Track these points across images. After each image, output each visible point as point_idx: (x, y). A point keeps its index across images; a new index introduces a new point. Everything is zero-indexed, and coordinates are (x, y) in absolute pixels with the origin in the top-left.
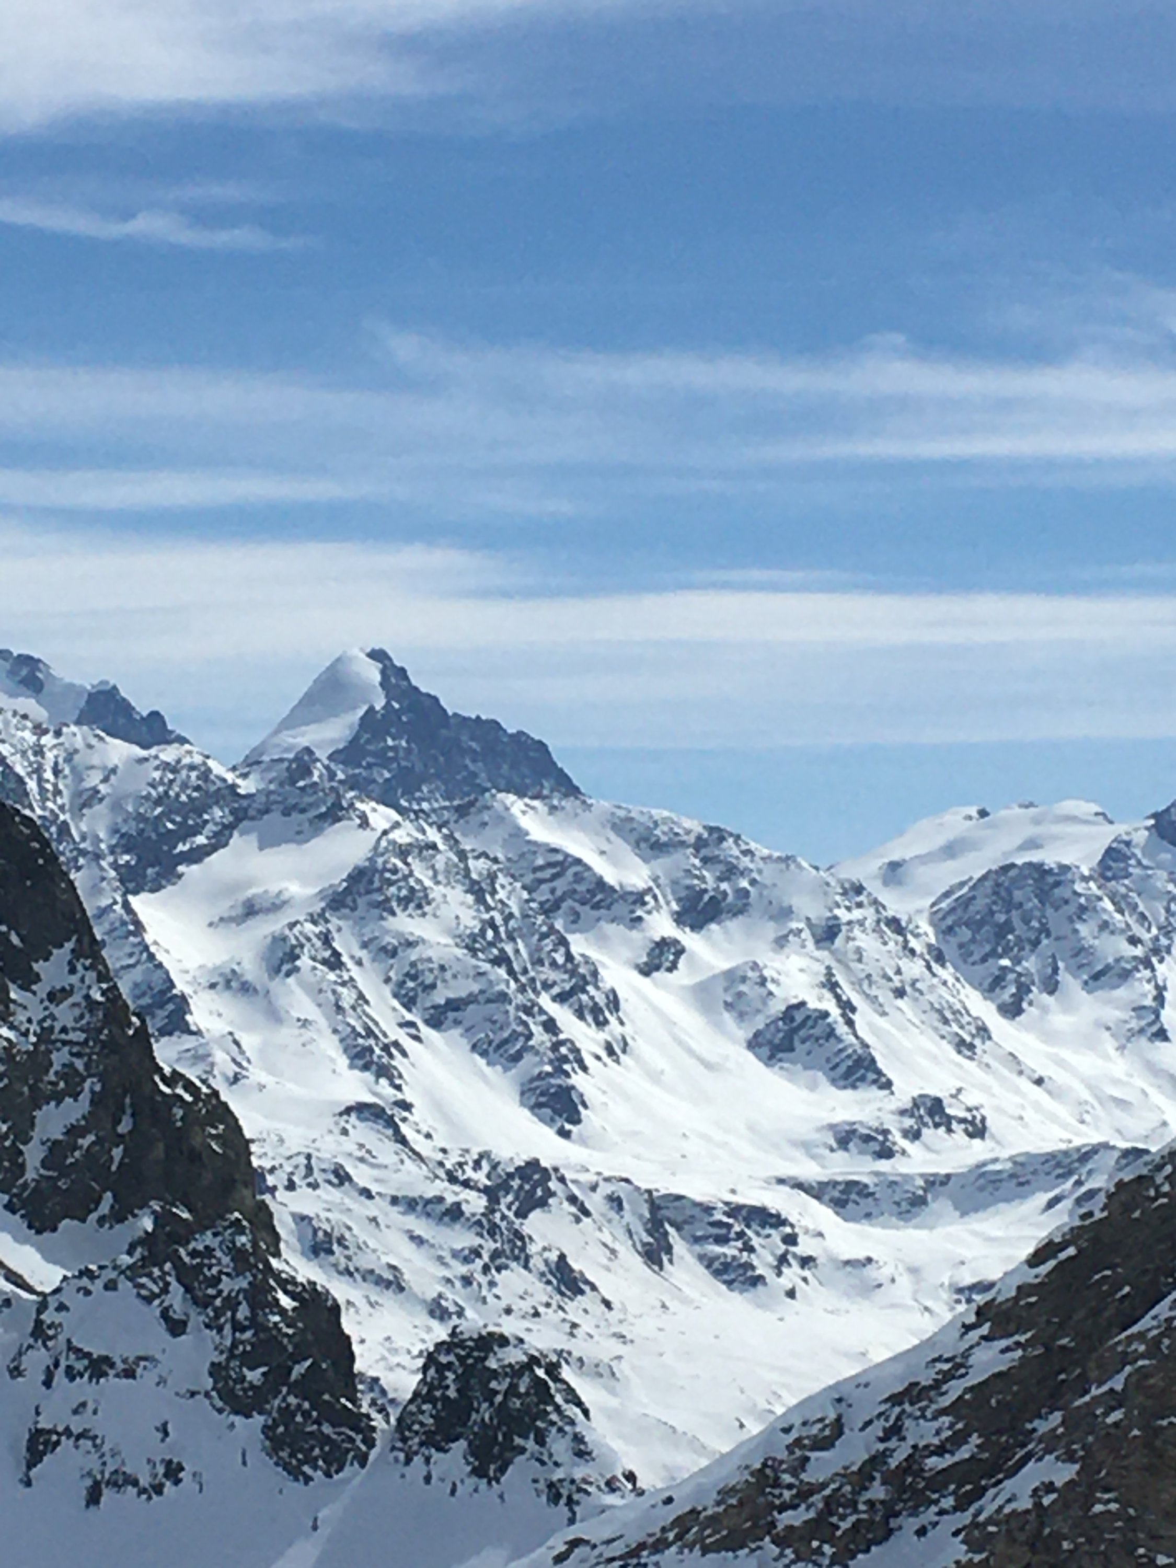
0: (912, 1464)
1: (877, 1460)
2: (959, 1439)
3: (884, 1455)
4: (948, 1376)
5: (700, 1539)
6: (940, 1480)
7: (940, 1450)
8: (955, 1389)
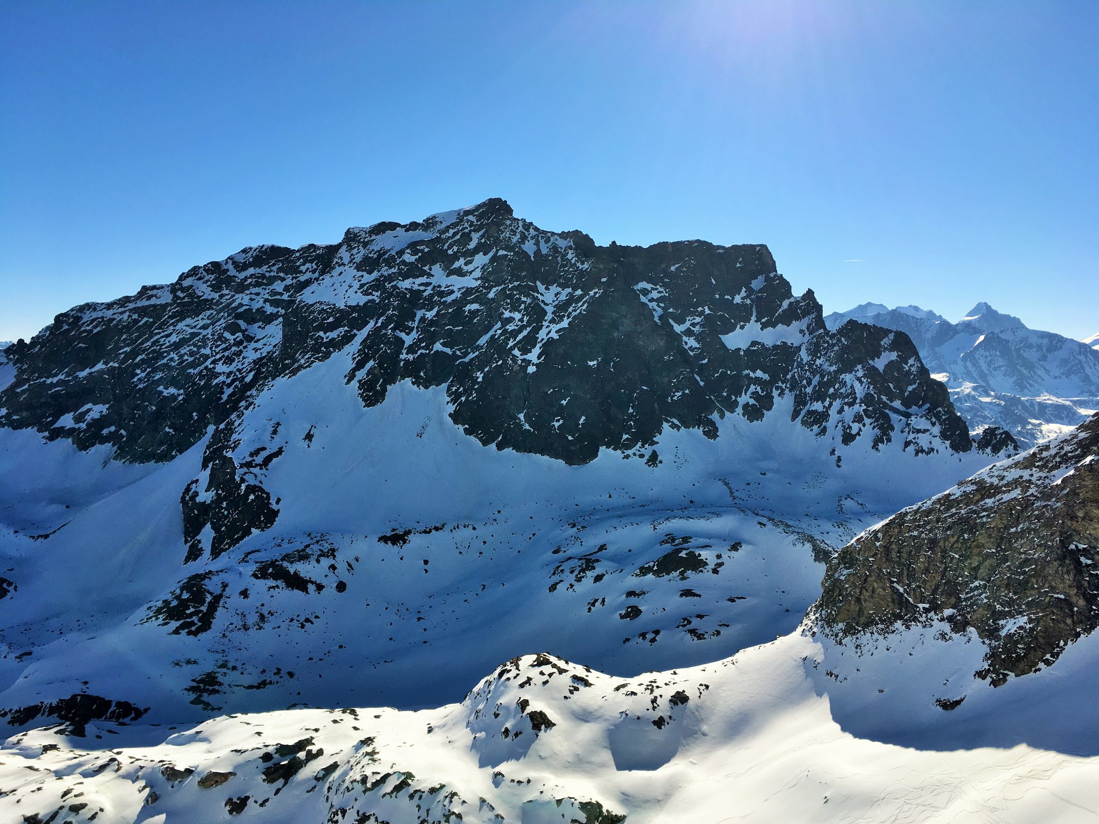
5: (1019, 467)
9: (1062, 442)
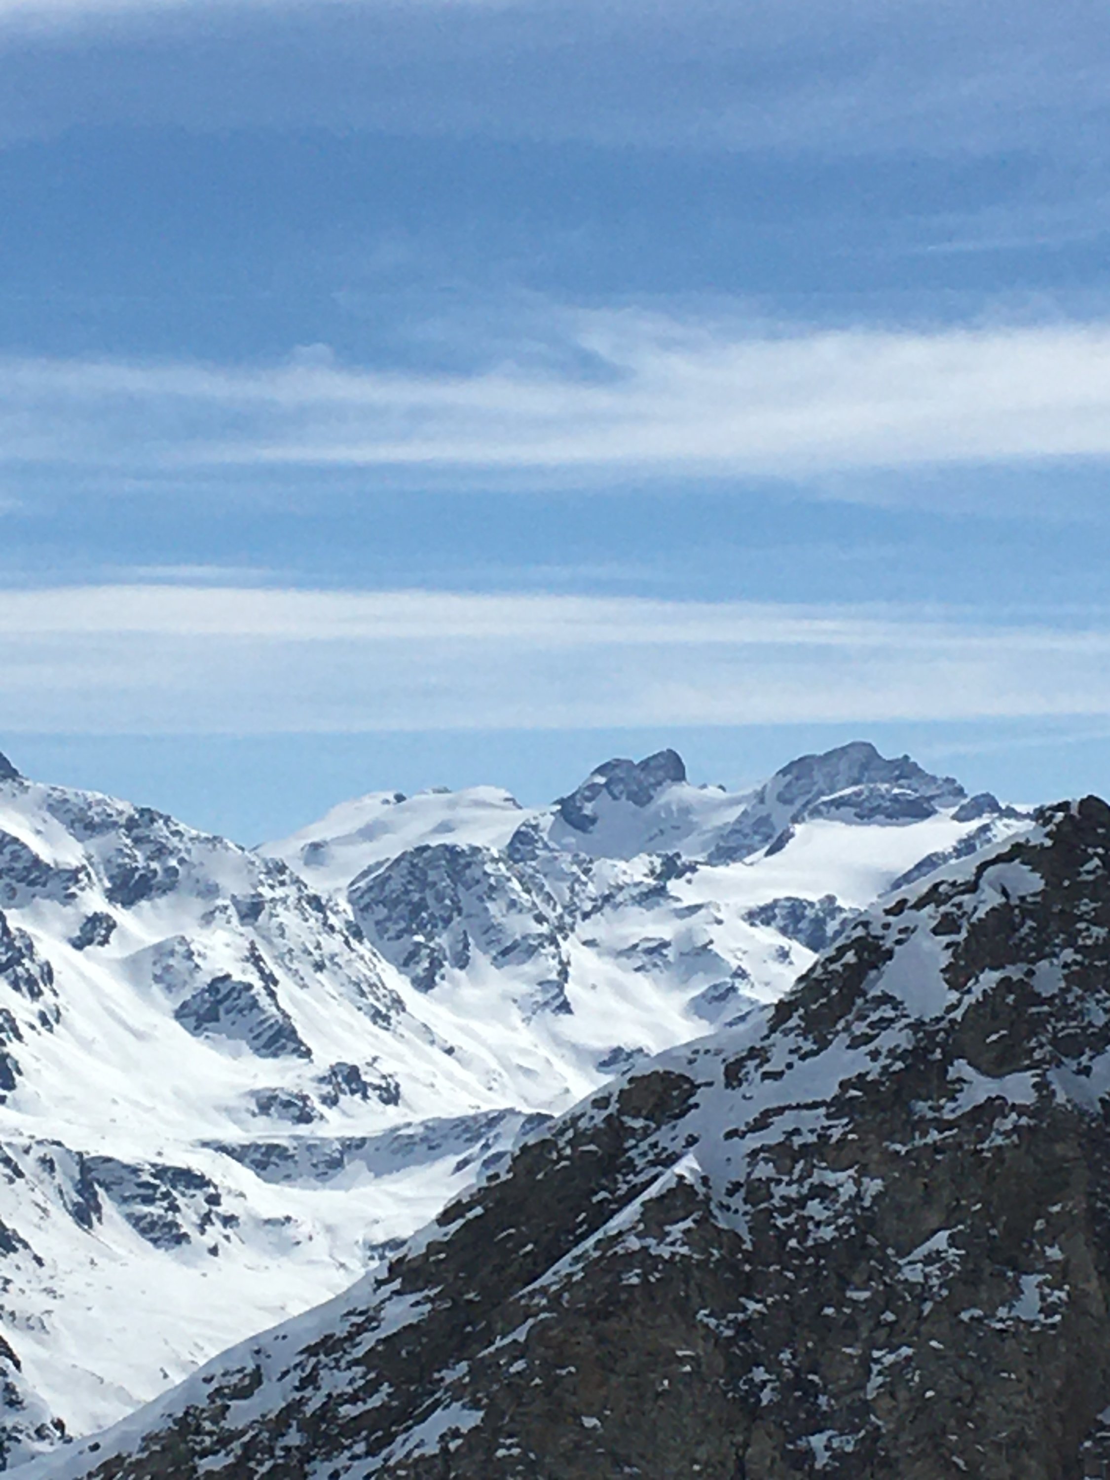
0: (326, 1412)
1: (293, 1409)
2: (371, 1388)
3: (300, 1403)
4: (360, 1329)
6: (353, 1426)
7: (353, 1399)
8: (368, 1341)
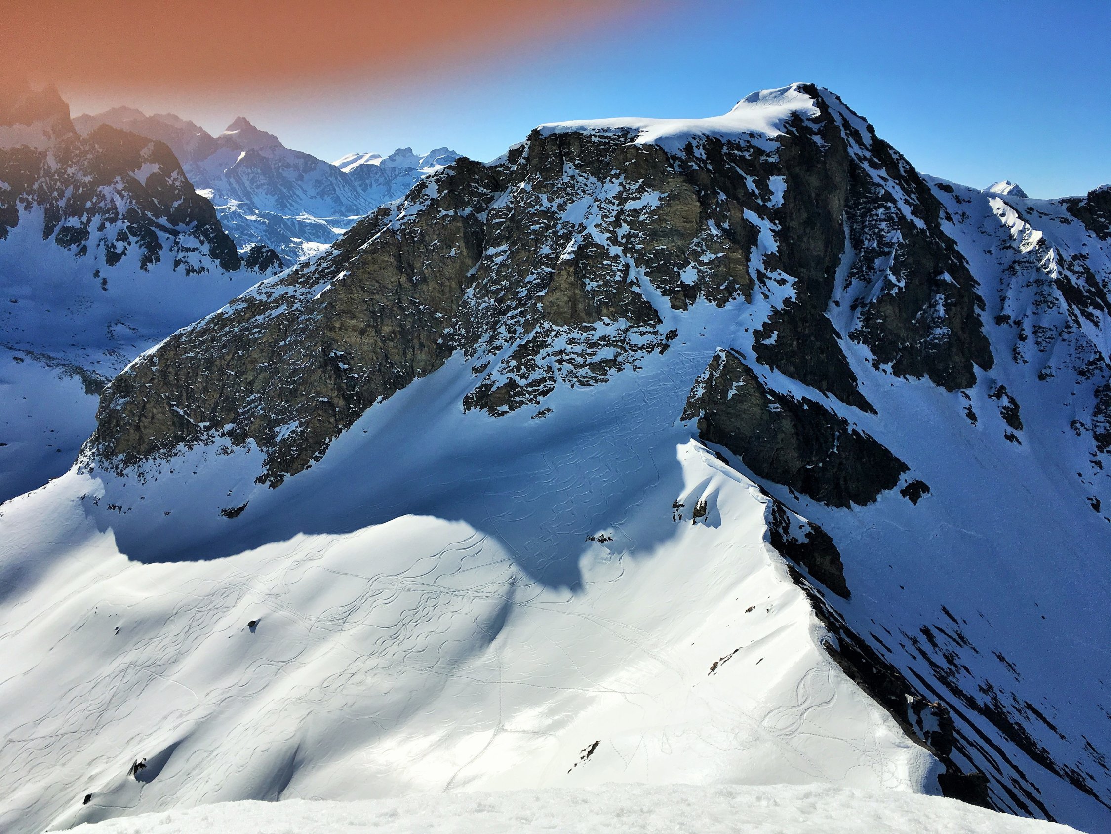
0: (323, 270)
2: (331, 266)
3: (318, 269)
5: (284, 283)
6: (327, 274)
8: (330, 258)
9: (320, 259)
